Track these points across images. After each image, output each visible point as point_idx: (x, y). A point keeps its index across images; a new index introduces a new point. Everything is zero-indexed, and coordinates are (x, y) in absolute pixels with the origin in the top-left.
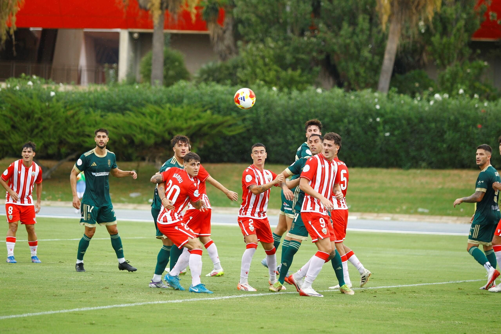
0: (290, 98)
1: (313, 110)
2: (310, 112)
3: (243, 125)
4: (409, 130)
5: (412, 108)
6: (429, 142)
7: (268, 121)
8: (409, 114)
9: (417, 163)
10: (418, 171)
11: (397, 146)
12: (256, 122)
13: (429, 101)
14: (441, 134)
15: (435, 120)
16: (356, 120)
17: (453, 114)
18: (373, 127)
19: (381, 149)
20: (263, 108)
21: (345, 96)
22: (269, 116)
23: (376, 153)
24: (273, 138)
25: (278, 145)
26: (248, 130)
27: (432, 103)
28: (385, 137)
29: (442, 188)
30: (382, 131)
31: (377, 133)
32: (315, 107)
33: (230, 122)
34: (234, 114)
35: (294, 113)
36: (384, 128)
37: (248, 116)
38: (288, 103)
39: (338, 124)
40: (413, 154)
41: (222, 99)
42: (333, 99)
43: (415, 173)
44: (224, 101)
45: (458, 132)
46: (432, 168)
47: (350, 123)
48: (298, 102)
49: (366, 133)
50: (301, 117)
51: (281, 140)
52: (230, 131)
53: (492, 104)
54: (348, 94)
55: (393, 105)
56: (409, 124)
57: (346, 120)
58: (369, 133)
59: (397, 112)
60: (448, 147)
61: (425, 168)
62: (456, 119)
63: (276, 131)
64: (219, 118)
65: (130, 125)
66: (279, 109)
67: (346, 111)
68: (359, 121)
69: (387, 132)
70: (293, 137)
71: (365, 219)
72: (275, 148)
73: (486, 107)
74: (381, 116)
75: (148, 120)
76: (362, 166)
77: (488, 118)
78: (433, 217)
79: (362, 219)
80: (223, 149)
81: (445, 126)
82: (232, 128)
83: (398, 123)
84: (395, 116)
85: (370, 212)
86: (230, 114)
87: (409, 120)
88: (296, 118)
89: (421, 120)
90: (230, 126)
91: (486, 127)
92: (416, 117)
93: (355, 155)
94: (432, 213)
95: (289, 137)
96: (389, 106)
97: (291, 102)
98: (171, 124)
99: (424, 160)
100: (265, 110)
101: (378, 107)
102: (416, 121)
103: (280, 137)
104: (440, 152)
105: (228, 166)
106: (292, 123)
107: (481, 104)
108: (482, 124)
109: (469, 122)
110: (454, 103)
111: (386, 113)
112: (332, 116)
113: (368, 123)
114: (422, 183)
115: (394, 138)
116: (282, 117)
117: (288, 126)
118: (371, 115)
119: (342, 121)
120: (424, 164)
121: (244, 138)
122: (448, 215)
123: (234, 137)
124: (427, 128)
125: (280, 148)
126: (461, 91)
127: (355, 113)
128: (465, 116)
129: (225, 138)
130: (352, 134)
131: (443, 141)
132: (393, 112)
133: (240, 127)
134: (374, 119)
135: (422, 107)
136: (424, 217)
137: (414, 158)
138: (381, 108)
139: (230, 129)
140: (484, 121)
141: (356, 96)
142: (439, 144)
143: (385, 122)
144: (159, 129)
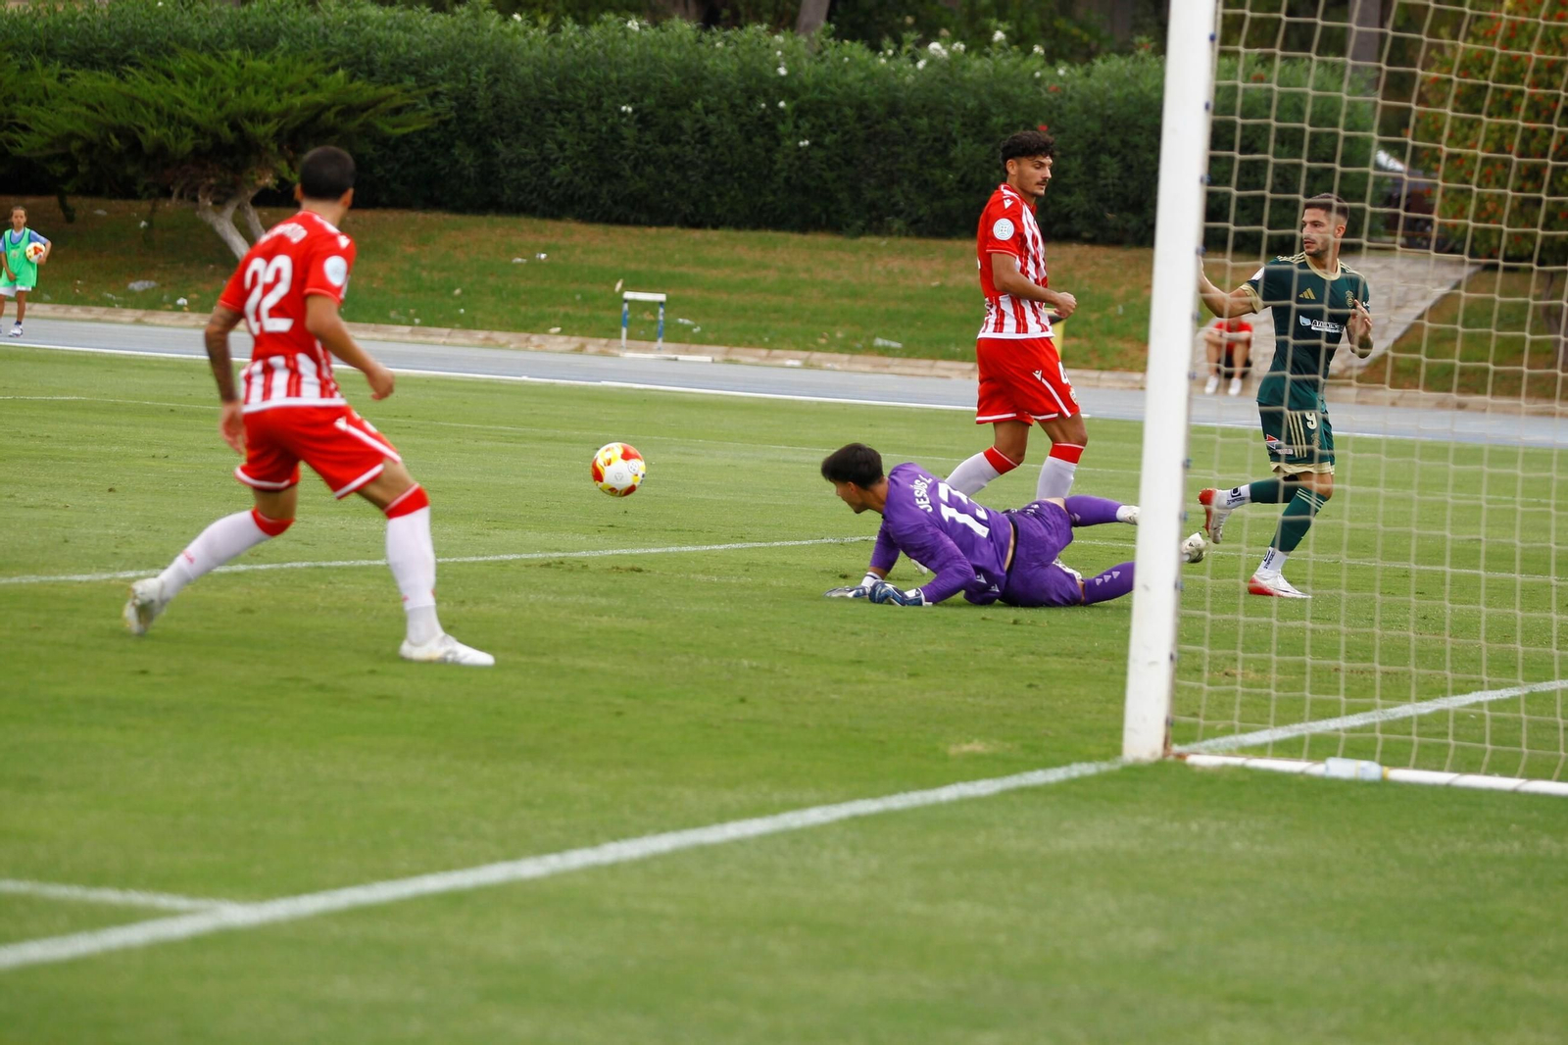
0: (555, 43)
1: (614, 76)
2: (608, 81)
3: (431, 110)
4: (861, 134)
5: (870, 77)
6: (912, 166)
7: (497, 100)
8: (862, 93)
9: (880, 219)
10: (884, 242)
11: (829, 175)
12: (465, 104)
13: (915, 60)
14: (942, 144)
15: (929, 109)
16: (725, 104)
17: (976, 94)
18: (767, 125)
19: (787, 180)
20: (484, 67)
21: (699, 41)
22: (499, 88)
23: (774, 192)
24: (508, 145)
25: (523, 164)
26: (445, 123)
27: (921, 64)
28: (800, 149)
29: (941, 287)
30: (789, 137)
31: (777, 140)
32: (618, 67)
33: (398, 102)
34: (409, 82)
35: (565, 81)
36: (797, 127)
37: (444, 87)
38: (550, 54)
39: (677, 114)
40: (870, 195)
41: (379, 40)
42: (668, 47)
43: (874, 247)
44: (385, 46)
45: (988, 140)
46: (919, 234)
47: (708, 111)
48: (576, 53)
49: (749, 140)
50: (582, 94)
51: (530, 153)
52: (395, 126)
53: (1079, 71)
54: (706, 37)
55: (822, 68)
56: (861, 118)
57: (698, 105)
58: (758, 140)
59: (832, 87)
60: (961, 181)
61: (900, 233)
62: (983, 107)
63: (519, 128)
64: (365, 90)
65: (132, 101)
66: (524, 70)
67: (700, 79)
68: (733, 106)
69: (804, 138)
70: (561, 146)
71: (736, 362)
72: (514, 173)
73: (1061, 78)
74: (791, 94)
75: (179, 90)
76: (738, 225)
77: (1067, 106)
78: (911, 362)
79: (730, 361)
80: (379, 171)
81: (955, 127)
82: (402, 118)
83: (832, 115)
84: (826, 97)
85: (751, 344)
86: (400, 81)
87: (861, 107)
88: (569, 96)
89: (893, 110)
90: (397, 111)
91: (1061, 131)
92: (880, 101)
93: (720, 195)
94: (910, 352)
95: (550, 145)
96: (809, 69)
97: (557, 52)
98: (236, 103)
99: (898, 214)
100: (489, 72)
101: (782, 71)
102: (880, 110)
103: (526, 146)
104: (940, 195)
105: (392, 216)
106: (559, 108)
107: (1048, 72)
108: (1050, 123)
109: (1018, 117)
110: (977, 63)
111: (806, 88)
112: (663, 92)
113: (756, 113)
114: (890, 273)
115: (820, 154)
116: (534, 92)
117: (550, 116)
118: (765, 93)
119: (689, 107)
120: (898, 224)
121: (433, 144)
122: (952, 357)
123: (406, 139)
124: (908, 131)
125: (526, 172)
126: (999, 36)
127: (722, 86)
128: (1005, 99)
129: (384, 142)
130: (715, 141)
131: (949, 165)
132: (818, 85)
133: (423, 114)
134: (772, 104)
135: (895, 74)
136: (888, 360)
137: (873, 206)
138: (790, 75)
139: (395, 120)
140: (1055, 115)
141: (727, 41)
142: (938, 172)
143: (800, 112)
144: (206, 115)
